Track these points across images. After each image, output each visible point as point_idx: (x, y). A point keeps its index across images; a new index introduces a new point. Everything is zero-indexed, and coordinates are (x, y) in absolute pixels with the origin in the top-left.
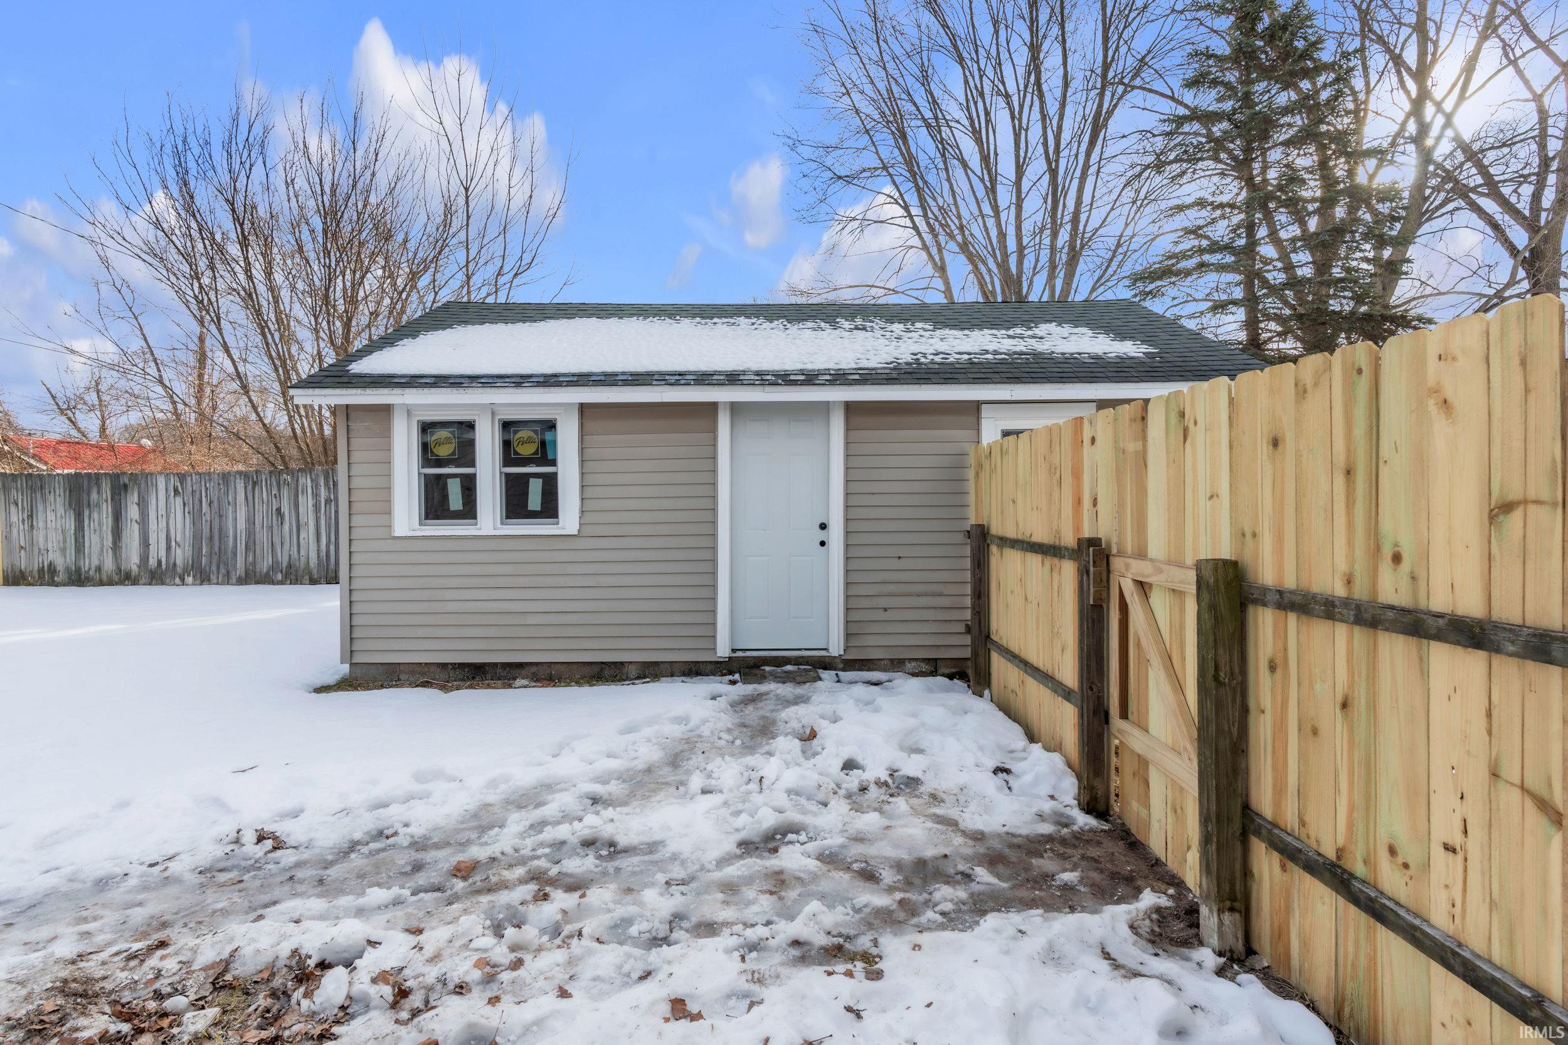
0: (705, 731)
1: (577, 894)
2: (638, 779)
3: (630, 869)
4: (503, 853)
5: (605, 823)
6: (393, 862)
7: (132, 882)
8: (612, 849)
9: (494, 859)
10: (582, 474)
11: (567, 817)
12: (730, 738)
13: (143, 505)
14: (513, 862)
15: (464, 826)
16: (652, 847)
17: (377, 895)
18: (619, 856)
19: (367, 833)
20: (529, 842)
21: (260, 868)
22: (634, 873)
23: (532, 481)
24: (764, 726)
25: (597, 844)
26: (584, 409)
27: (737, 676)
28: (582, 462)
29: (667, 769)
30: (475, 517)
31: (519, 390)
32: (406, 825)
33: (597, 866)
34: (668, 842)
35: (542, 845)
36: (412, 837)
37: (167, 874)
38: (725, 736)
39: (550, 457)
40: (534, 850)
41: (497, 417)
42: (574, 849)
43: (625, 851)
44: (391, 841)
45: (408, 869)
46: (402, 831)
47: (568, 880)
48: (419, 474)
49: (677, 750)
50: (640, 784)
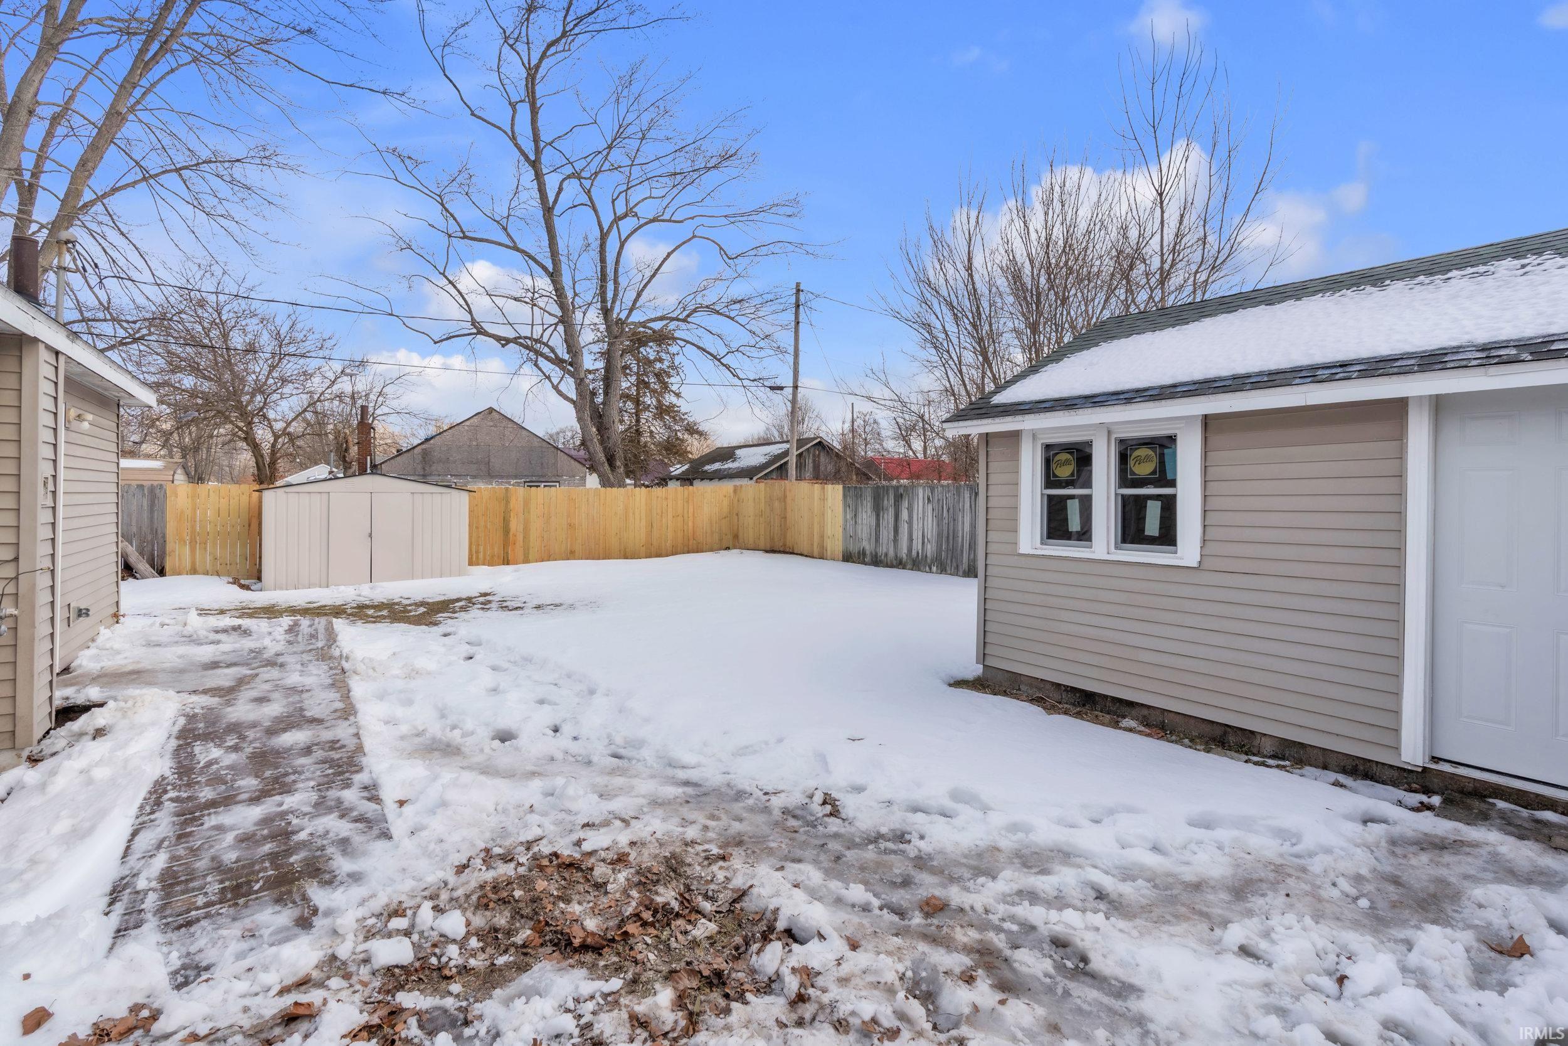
0: (1316, 865)
1: (1000, 996)
2: (1175, 892)
3: (1079, 1001)
4: (972, 908)
5: (1087, 928)
6: (891, 868)
7: (751, 802)
8: (1081, 965)
9: (962, 910)
10: (1205, 497)
11: (1059, 902)
12: (1353, 892)
13: (910, 510)
14: (975, 922)
15: (964, 861)
16: (1126, 990)
17: (857, 893)
18: (1083, 978)
19: (893, 830)
20: (1002, 909)
21: (815, 826)
22: (1080, 1011)
23: (1150, 503)
24: (1434, 896)
25: (1068, 950)
26: (1207, 421)
27: (1436, 800)
28: (1205, 483)
29: (1224, 896)
30: (1090, 539)
31: (1129, 407)
32: (922, 837)
33: (1046, 975)
34: (1146, 995)
35: (1013, 918)
36: (920, 851)
37: (768, 804)
38: (1344, 885)
39: (1169, 477)
40: (1003, 920)
41: (1114, 436)
42: (1041, 942)
43: (1093, 976)
44: (902, 846)
45: (899, 880)
46: (916, 841)
47: (1007, 974)
48: (1042, 495)
49: (1255, 876)
50: (1172, 900)
